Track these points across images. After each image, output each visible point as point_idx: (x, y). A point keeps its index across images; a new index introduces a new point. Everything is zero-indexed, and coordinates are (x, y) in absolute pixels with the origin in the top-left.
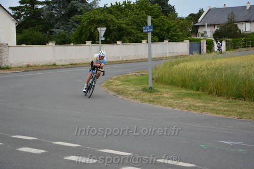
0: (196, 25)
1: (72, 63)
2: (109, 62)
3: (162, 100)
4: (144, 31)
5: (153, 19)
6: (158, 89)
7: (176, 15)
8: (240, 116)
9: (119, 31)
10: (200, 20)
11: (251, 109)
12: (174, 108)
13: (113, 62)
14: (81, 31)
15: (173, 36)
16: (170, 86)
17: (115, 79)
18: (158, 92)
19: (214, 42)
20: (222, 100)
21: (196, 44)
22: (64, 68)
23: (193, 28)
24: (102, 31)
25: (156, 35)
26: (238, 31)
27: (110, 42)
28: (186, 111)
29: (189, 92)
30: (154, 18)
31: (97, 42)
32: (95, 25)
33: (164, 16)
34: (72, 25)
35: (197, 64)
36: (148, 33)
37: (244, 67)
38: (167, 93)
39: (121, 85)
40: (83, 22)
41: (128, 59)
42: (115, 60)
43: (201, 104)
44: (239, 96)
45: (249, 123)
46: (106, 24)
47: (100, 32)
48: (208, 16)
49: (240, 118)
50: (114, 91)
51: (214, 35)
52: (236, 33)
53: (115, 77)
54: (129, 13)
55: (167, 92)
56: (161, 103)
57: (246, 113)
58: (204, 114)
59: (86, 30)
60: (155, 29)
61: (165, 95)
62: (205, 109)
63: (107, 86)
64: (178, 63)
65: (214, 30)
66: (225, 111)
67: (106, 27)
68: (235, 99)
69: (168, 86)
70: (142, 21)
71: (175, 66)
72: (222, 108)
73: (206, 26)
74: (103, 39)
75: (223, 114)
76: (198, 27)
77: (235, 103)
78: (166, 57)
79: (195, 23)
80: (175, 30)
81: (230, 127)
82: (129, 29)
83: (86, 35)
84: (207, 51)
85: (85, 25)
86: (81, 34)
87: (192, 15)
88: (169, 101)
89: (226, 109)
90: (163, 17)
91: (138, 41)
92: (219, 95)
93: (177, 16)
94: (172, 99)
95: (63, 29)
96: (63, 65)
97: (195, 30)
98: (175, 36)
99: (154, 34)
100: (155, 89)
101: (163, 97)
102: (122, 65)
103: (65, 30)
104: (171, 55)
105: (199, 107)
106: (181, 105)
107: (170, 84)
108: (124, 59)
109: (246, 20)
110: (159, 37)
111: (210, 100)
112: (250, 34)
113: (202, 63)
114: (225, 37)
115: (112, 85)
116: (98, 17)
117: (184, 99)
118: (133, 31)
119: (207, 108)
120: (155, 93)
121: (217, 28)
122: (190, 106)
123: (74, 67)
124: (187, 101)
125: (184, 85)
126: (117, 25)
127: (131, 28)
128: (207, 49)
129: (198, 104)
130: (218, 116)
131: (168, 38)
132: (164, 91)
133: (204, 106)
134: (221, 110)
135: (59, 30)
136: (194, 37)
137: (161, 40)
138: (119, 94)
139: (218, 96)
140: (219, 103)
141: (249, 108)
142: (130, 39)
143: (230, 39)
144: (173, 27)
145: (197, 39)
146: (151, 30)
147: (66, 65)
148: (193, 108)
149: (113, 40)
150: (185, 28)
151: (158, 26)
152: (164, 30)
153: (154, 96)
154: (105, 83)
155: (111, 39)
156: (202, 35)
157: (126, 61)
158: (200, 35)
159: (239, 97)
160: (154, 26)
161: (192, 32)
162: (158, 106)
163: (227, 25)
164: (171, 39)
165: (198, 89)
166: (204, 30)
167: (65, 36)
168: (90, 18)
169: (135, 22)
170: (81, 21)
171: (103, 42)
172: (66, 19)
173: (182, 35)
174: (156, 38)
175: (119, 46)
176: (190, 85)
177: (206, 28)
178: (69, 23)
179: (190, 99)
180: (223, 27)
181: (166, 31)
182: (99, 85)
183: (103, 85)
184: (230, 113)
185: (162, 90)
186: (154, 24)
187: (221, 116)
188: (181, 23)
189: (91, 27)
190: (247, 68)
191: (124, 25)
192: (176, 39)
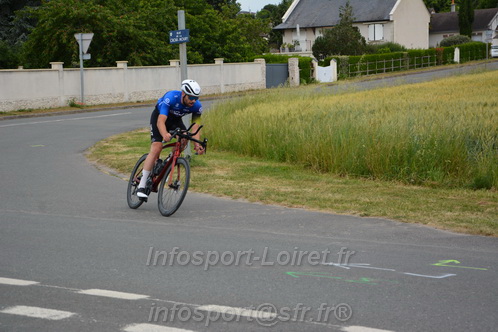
0: (277, 27)
1: (23, 108)
2: (100, 105)
3: (212, 181)
4: (172, 41)
5: (191, 16)
6: (204, 160)
7: (237, 7)
8: (366, 210)
9: (121, 41)
10: (285, 17)
11: (386, 197)
12: (236, 198)
13: (111, 104)
14: (39, 40)
15: (231, 50)
16: (228, 154)
17: (114, 141)
18: (204, 165)
19: (313, 62)
20: (330, 179)
21: (279, 68)
22: (5, 119)
23: (271, 35)
24: (85, 40)
25: (197, 50)
26: (360, 41)
27: (103, 65)
28: (260, 203)
29: (267, 165)
30: (193, 14)
31: (75, 63)
32: (69, 29)
33: (213, 11)
34: (21, 27)
35: (282, 108)
36: (180, 45)
37: (372, 112)
38: (221, 168)
39: (127, 152)
40: (43, 22)
41: (141, 99)
42: (115, 101)
43: (290, 189)
44: (364, 172)
45: (383, 224)
46: (93, 25)
47: (80, 42)
48: (300, 9)
49: (366, 215)
50: (113, 167)
51: (313, 49)
52: (356, 45)
53: (115, 137)
54: (141, 4)
55: (221, 165)
56: (209, 189)
57: (377, 204)
58: (296, 209)
59: (50, 39)
60: (196, 36)
61: (218, 172)
62: (297, 199)
63: (97, 156)
64: (243, 106)
65: (313, 38)
66: (336, 201)
67: (93, 32)
68: (356, 176)
69: (224, 154)
70: (168, 19)
71: (238, 112)
72: (330, 195)
73: (298, 29)
75: (332, 207)
76: (282, 31)
77: (355, 185)
78: (220, 94)
79: (276, 24)
80: (236, 40)
81: (345, 233)
82: (143, 38)
83: (51, 49)
84: (301, 82)
85: (47, 29)
86: (39, 46)
87: (269, 8)
88: (226, 184)
89: (338, 196)
90: (210, 11)
91: (161, 60)
92: (325, 169)
93: (239, 9)
94: (231, 179)
96: (2, 113)
97: (277, 37)
98: (236, 50)
99: (192, 47)
100: (198, 158)
101: (215, 177)
102: (128, 112)
103: (5, 39)
104: (230, 89)
105: (285, 194)
106: (249, 191)
107: (228, 149)
108: (134, 100)
109: (376, 18)
110: (204, 53)
111: (307, 180)
112: (383, 46)
113: (291, 106)
114: (335, 52)
115: (108, 153)
116: (76, 12)
117: (255, 179)
118: (150, 40)
119: (301, 196)
120: (197, 168)
121: (319, 35)
122: (268, 193)
123: (27, 117)
124: (263, 183)
125: (255, 152)
126: (118, 28)
127: (146, 35)
128: (300, 77)
129: (283, 189)
130: (323, 211)
131: (223, 55)
132: (216, 162)
133: (296, 193)
134: (329, 200)
136: (274, 53)
137: (209, 59)
138: (123, 171)
139: (323, 172)
140: (325, 186)
141: (383, 194)
142: (145, 58)
143: (344, 57)
144: (233, 32)
145: (280, 56)
146: (186, 39)
147: (10, 114)
148: (273, 196)
149: (110, 60)
150: (257, 35)
151: (201, 30)
152: (214, 38)
153: (195, 174)
154: (93, 149)
155: (105, 57)
156: (291, 49)
157: (138, 102)
158: (287, 49)
160: (193, 31)
161: (270, 42)
162: (203, 195)
163: (338, 27)
164: (228, 57)
165: (283, 159)
166: (295, 38)
167: (5, 51)
168: (58, 13)
169: (155, 22)
170: (38, 20)
171: (89, 64)
172: (6, 16)
173: (250, 48)
174: (198, 55)
175: (121, 72)
176: (266, 150)
177: (298, 34)
178: (13, 23)
179: (267, 179)
180: (331, 31)
181: (217, 41)
182: (80, 154)
183: (89, 153)
184: (345, 205)
185: (211, 161)
186: (193, 26)
187: (328, 212)
188: (247, 24)
189: (61, 33)
190: (377, 114)
191: (132, 27)
192: (238, 57)
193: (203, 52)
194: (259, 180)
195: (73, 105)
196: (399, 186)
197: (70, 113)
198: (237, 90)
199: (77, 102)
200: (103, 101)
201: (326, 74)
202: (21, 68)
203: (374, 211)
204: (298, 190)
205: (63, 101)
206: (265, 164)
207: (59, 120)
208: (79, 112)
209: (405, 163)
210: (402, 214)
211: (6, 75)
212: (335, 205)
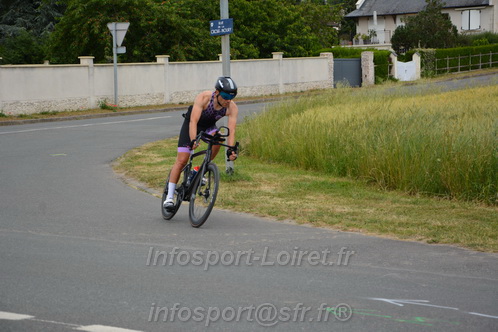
0: (352, 14)
1: (46, 110)
2: (137, 107)
3: (256, 199)
6: (250, 174)
8: (435, 237)
9: (162, 32)
10: (360, 3)
11: (462, 220)
12: (282, 219)
13: (148, 106)
14: (67, 31)
15: (293, 42)
16: (278, 166)
17: (148, 150)
18: (248, 179)
19: (392, 56)
20: (398, 197)
21: (349, 63)
22: (25, 122)
23: (343, 23)
24: (119, 30)
25: (252, 42)
26: (450, 31)
27: (140, 59)
28: (309, 226)
31: (107, 57)
32: (102, 16)
34: (48, 15)
36: (223, 37)
37: (454, 117)
38: (268, 184)
39: (161, 163)
40: (73, 9)
41: (184, 101)
42: (154, 103)
43: (347, 209)
44: (438, 188)
45: (453, 253)
46: (130, 13)
47: (113, 33)
49: (434, 242)
50: (142, 180)
51: (392, 41)
52: (445, 35)
53: (150, 145)
55: (269, 179)
57: (451, 228)
59: (80, 29)
60: (251, 26)
61: (265, 188)
62: (354, 220)
63: (126, 167)
64: (300, 110)
65: (392, 27)
66: (401, 224)
67: (130, 20)
68: (429, 195)
69: (274, 166)
71: (294, 117)
72: (394, 216)
73: (375, 17)
74: (123, 50)
75: (394, 231)
76: (356, 19)
77: (426, 205)
78: (278, 94)
79: (349, 11)
80: (299, 30)
81: (407, 263)
82: (187, 26)
83: (81, 41)
84: (376, 82)
85: (77, 16)
86: (68, 37)
88: (272, 201)
89: (403, 219)
91: (209, 54)
92: (393, 187)
94: (280, 196)
95: (24, 24)
96: (21, 116)
97: (349, 27)
98: (298, 42)
100: (242, 172)
101: (259, 193)
102: (168, 116)
103: (29, 29)
104: (291, 89)
105: (341, 215)
106: (298, 211)
107: (280, 161)
108: (176, 101)
109: (470, 2)
111: (370, 198)
112: (480, 37)
113: (358, 110)
114: (420, 45)
115: (139, 164)
117: (308, 197)
118: (196, 30)
119: (359, 217)
120: (240, 183)
121: (400, 23)
122: (320, 214)
123: (51, 120)
124: (315, 202)
125: (311, 165)
126: (158, 15)
127: (191, 25)
128: (376, 74)
129: (339, 209)
130: (384, 236)
131: (283, 48)
132: (263, 176)
133: (353, 214)
134: (392, 223)
135: (14, 28)
136: (345, 46)
137: (266, 54)
138: (153, 185)
139: (389, 189)
140: (390, 206)
141: (459, 217)
142: (189, 52)
143: (429, 50)
144: (294, 21)
145: (352, 49)
146: (229, 30)
147: (31, 116)
148: (326, 217)
149: (149, 54)
150: (324, 25)
151: (257, 18)
152: (272, 29)
153: (238, 190)
154: (123, 159)
155: (143, 50)
156: (367, 40)
157: (180, 103)
158: (361, 41)
159: (437, 192)
161: (340, 33)
162: (244, 215)
163: (423, 14)
164: (289, 50)
165: (343, 173)
166: (371, 28)
167: (29, 43)
169: (202, 9)
170: (66, 6)
171: (124, 59)
173: (316, 40)
174: (252, 49)
175: (161, 68)
176: (324, 162)
177: (375, 22)
178: (39, 10)
179: (322, 197)
180: (414, 19)
181: (276, 32)
182: (107, 165)
183: (117, 164)
184: (410, 229)
185: (258, 174)
186: (247, 13)
187: (389, 237)
188: (313, 12)
189: (93, 22)
190: (460, 120)
191: (174, 15)
192: (300, 51)
193: (259, 44)
194: (312, 197)
195: (104, 107)
196: (479, 207)
197: (101, 116)
198: (298, 90)
199: (110, 103)
200: (139, 102)
201: (407, 70)
202: (47, 64)
203: (444, 237)
204: (356, 210)
205: (92, 102)
206: (322, 179)
207: (87, 125)
208: (111, 115)
209: (489, 180)
210: (479, 240)
211: (27, 71)
212: (399, 229)
